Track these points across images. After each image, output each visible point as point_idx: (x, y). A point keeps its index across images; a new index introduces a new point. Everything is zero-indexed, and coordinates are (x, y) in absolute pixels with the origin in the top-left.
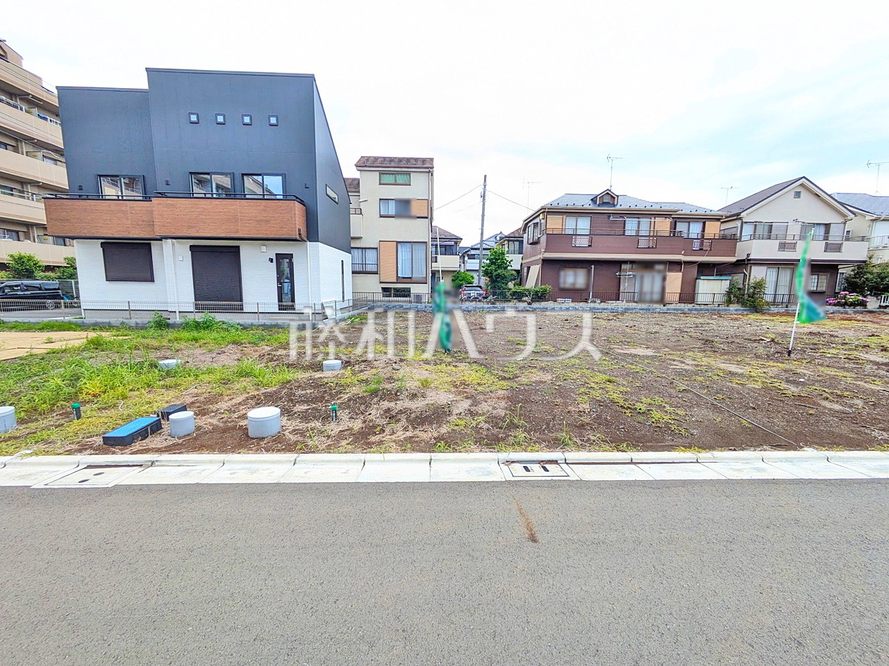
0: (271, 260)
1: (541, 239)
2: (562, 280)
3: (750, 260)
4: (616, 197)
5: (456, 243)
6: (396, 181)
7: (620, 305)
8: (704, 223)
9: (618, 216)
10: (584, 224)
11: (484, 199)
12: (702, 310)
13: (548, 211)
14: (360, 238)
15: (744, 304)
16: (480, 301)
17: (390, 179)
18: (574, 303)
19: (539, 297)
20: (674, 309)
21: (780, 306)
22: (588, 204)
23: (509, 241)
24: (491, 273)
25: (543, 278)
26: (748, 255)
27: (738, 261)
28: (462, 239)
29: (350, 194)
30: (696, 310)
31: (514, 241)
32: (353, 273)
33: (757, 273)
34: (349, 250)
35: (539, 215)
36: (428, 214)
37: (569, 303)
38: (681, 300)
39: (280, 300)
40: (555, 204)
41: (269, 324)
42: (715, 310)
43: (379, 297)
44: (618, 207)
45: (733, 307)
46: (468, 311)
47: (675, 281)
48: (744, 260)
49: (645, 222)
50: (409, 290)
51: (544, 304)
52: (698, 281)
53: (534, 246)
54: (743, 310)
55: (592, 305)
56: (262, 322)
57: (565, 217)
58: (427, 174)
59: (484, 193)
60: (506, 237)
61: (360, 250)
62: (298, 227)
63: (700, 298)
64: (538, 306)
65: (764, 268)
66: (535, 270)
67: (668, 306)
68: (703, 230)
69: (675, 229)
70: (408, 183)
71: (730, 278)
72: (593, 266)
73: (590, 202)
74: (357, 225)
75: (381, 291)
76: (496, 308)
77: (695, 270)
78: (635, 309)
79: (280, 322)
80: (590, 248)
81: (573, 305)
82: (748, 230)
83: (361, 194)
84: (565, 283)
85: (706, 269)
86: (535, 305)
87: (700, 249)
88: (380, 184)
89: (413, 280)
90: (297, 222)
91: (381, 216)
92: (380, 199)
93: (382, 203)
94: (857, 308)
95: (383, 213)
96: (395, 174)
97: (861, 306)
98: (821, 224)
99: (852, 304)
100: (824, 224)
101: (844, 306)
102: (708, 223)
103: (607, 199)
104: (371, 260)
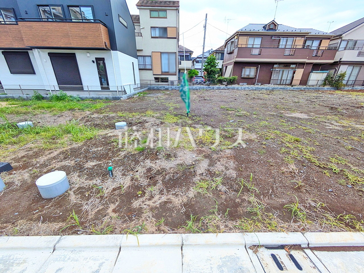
0: (93, 62)
1: (235, 51)
2: (243, 74)
3: (341, 62)
4: (277, 25)
5: (190, 54)
6: (159, 15)
7: (271, 86)
8: (321, 41)
9: (277, 36)
10: (258, 41)
11: (205, 29)
12: (310, 89)
13: (240, 34)
14: (142, 50)
15: (332, 86)
16: (202, 84)
17: (155, 14)
18: (248, 85)
19: (231, 82)
20: (297, 89)
21: (350, 87)
22: (261, 30)
23: (216, 53)
24: (208, 70)
25: (234, 72)
26: (341, 59)
27: (335, 62)
28: (193, 52)
29: (135, 24)
30: (307, 89)
31: (219, 53)
32: (139, 70)
33: (343, 69)
34: (137, 57)
35: (235, 37)
36: (177, 36)
37: (245, 86)
38: (301, 84)
39: (101, 84)
40: (244, 30)
41: (95, 97)
42: (317, 89)
43: (153, 82)
44: (277, 31)
45: (326, 87)
46: (196, 90)
47: (299, 73)
48: (337, 62)
49: (290, 40)
50: (167, 79)
51: (233, 86)
52: (311, 73)
53: (230, 55)
54: (331, 89)
55: (257, 86)
56: (91, 96)
57: (248, 37)
58: (175, 11)
59: (206, 25)
60: (215, 51)
61: (142, 57)
62: (104, 41)
63: (310, 83)
64: (230, 87)
65: (347, 66)
66: (230, 68)
67: (294, 87)
68: (320, 45)
69: (305, 44)
70: (165, 16)
71: (328, 72)
72: (259, 66)
73: (263, 28)
74: (140, 43)
75: (154, 79)
76: (210, 88)
77: (311, 67)
78: (277, 88)
79: (101, 96)
80: (259, 55)
81: (247, 86)
82: (343, 44)
83: (141, 24)
84: (244, 75)
85: (317, 67)
86: (229, 86)
87: (316, 56)
88: (150, 18)
89: (170, 73)
90: (103, 38)
91: (152, 38)
92: (151, 27)
93: (152, 29)
95: (153, 36)
96: (158, 11)
102: (323, 40)
103: (272, 26)
104: (148, 63)
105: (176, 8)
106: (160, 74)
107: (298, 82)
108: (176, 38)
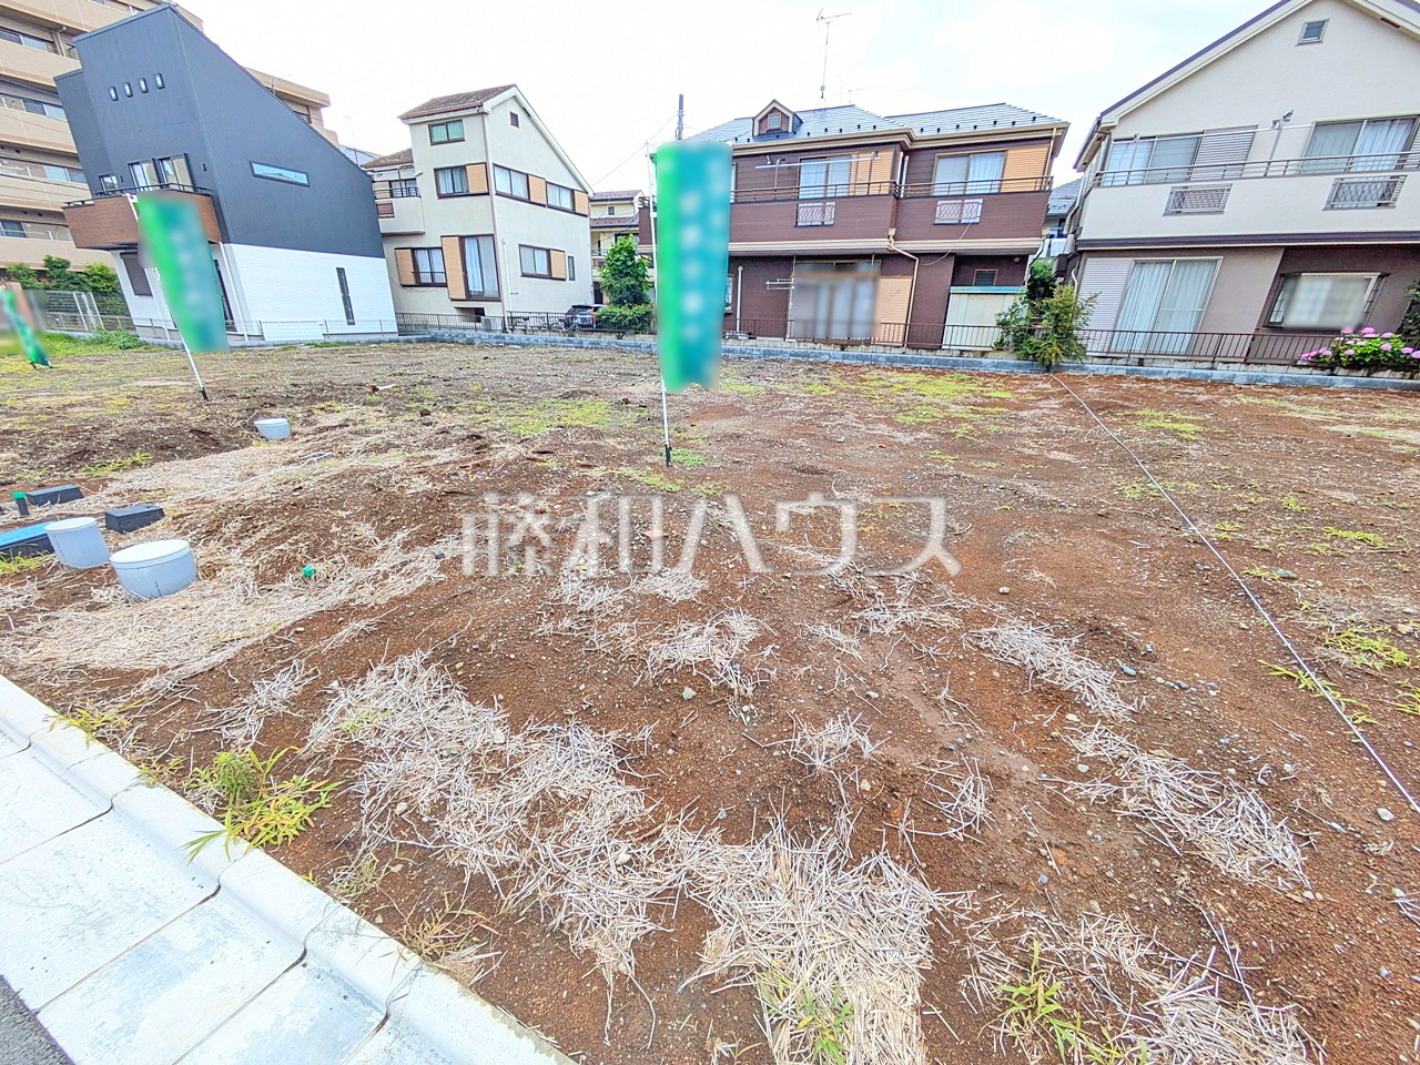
3: (1077, 244)
4: (792, 117)
6: (448, 135)
7: (769, 345)
8: (1006, 154)
14: (419, 234)
15: (1023, 353)
17: (440, 133)
26: (1079, 231)
36: (488, 188)
43: (457, 321)
49: (838, 164)
50: (482, 311)
51: (639, 339)
52: (952, 297)
54: (1014, 366)
58: (479, 118)
61: (426, 252)
65: (1127, 262)
68: (1004, 173)
70: (461, 136)
72: (740, 269)
75: (456, 312)
77: (946, 270)
83: (414, 164)
86: (627, 340)
88: (433, 144)
89: (486, 294)
91: (441, 197)
92: (436, 170)
93: (441, 175)
94: (1381, 374)
95: (443, 192)
96: (446, 123)
97: (1395, 369)
98: (1393, 120)
99: (1355, 365)
100: (1403, 119)
101: (1332, 369)
102: (1013, 153)
103: (774, 123)
104: (438, 268)
105: (474, 111)
106: (464, 297)
107: (898, 334)
108: (488, 194)
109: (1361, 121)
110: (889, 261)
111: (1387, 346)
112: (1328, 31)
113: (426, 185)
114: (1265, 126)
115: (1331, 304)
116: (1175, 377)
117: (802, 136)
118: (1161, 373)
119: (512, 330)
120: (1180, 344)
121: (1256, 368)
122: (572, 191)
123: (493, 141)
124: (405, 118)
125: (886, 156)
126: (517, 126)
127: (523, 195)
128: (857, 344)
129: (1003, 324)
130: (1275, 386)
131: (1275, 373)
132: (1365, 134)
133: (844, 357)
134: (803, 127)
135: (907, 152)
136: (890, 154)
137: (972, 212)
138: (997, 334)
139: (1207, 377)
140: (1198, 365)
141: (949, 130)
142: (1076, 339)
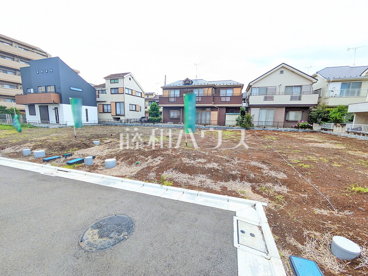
0: (54, 109)
4: (191, 81)
10: (177, 92)
14: (106, 101)
15: (242, 126)
17: (113, 81)
22: (181, 84)
25: (164, 114)
33: (255, 111)
34: (94, 105)
38: (219, 124)
39: (56, 120)
44: (190, 85)
47: (214, 115)
49: (201, 90)
50: (119, 118)
51: (159, 124)
52: (226, 115)
54: (240, 128)
57: (170, 90)
62: (53, 100)
65: (259, 109)
68: (233, 92)
69: (220, 92)
70: (118, 82)
72: (181, 109)
75: (113, 119)
77: (225, 110)
80: (175, 102)
83: (106, 87)
84: (171, 116)
87: (225, 101)
89: (121, 115)
93: (112, 89)
94: (306, 129)
95: (112, 93)
96: (115, 79)
97: (309, 128)
98: (298, 86)
99: (302, 127)
100: (299, 86)
101: (298, 128)
102: (234, 89)
103: (187, 82)
104: (109, 108)
105: (122, 77)
106: (115, 115)
107: (216, 123)
108: (123, 93)
109: (293, 86)
110: (213, 108)
111: (306, 124)
112: (284, 72)
113: (108, 91)
114: (277, 86)
115: (296, 117)
116: (271, 130)
117: (193, 84)
118: (269, 129)
119: (127, 122)
120: (271, 124)
121: (285, 128)
122: (141, 93)
123: (125, 83)
124: (104, 78)
125: (211, 89)
126: (130, 80)
127: (131, 94)
128: (208, 125)
129: (237, 120)
130: (289, 131)
131: (289, 129)
132: (294, 88)
133: (205, 127)
134: (193, 83)
135: (214, 88)
136: (211, 88)
137: (228, 99)
138: (236, 122)
139: (277, 130)
140: (275, 128)
141: (222, 84)
142: (252, 123)
